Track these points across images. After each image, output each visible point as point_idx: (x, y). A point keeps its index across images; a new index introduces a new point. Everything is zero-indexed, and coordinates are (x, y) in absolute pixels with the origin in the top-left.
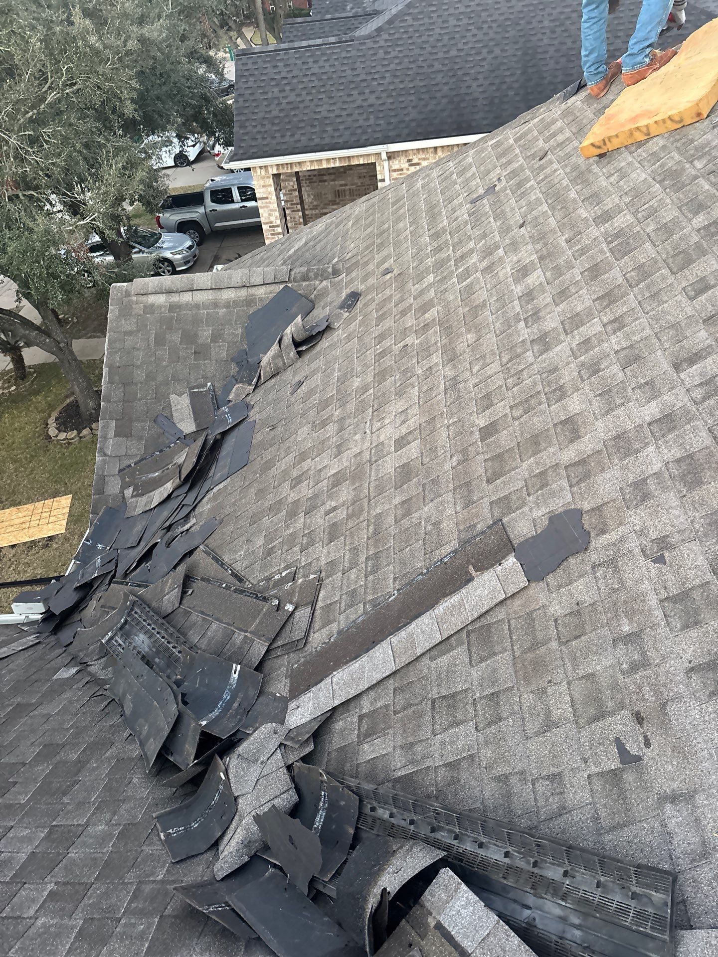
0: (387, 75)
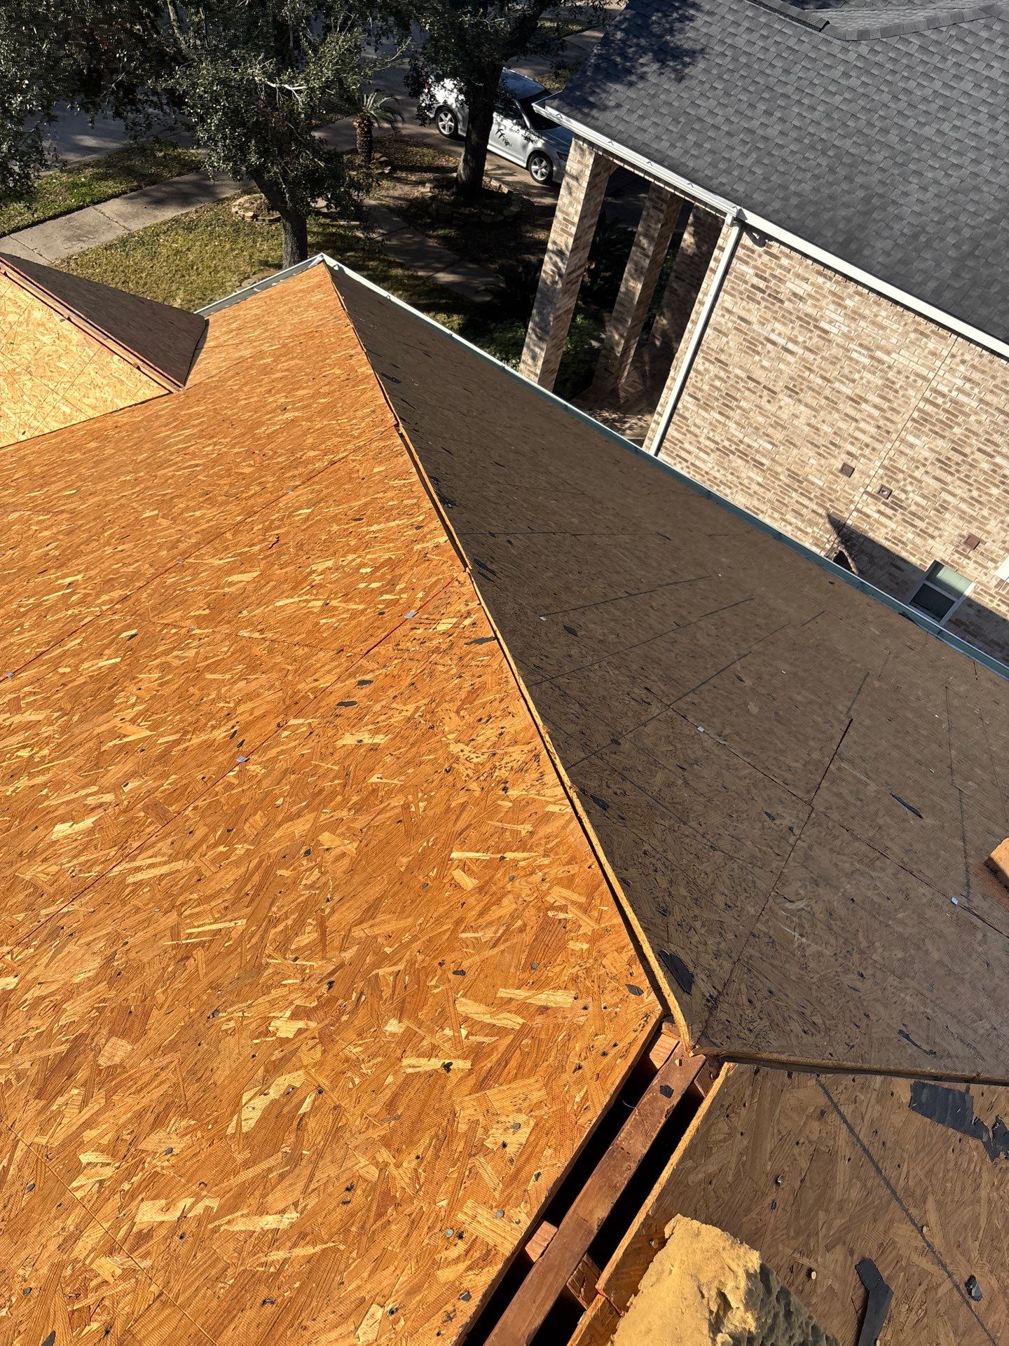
0: (820, 108)
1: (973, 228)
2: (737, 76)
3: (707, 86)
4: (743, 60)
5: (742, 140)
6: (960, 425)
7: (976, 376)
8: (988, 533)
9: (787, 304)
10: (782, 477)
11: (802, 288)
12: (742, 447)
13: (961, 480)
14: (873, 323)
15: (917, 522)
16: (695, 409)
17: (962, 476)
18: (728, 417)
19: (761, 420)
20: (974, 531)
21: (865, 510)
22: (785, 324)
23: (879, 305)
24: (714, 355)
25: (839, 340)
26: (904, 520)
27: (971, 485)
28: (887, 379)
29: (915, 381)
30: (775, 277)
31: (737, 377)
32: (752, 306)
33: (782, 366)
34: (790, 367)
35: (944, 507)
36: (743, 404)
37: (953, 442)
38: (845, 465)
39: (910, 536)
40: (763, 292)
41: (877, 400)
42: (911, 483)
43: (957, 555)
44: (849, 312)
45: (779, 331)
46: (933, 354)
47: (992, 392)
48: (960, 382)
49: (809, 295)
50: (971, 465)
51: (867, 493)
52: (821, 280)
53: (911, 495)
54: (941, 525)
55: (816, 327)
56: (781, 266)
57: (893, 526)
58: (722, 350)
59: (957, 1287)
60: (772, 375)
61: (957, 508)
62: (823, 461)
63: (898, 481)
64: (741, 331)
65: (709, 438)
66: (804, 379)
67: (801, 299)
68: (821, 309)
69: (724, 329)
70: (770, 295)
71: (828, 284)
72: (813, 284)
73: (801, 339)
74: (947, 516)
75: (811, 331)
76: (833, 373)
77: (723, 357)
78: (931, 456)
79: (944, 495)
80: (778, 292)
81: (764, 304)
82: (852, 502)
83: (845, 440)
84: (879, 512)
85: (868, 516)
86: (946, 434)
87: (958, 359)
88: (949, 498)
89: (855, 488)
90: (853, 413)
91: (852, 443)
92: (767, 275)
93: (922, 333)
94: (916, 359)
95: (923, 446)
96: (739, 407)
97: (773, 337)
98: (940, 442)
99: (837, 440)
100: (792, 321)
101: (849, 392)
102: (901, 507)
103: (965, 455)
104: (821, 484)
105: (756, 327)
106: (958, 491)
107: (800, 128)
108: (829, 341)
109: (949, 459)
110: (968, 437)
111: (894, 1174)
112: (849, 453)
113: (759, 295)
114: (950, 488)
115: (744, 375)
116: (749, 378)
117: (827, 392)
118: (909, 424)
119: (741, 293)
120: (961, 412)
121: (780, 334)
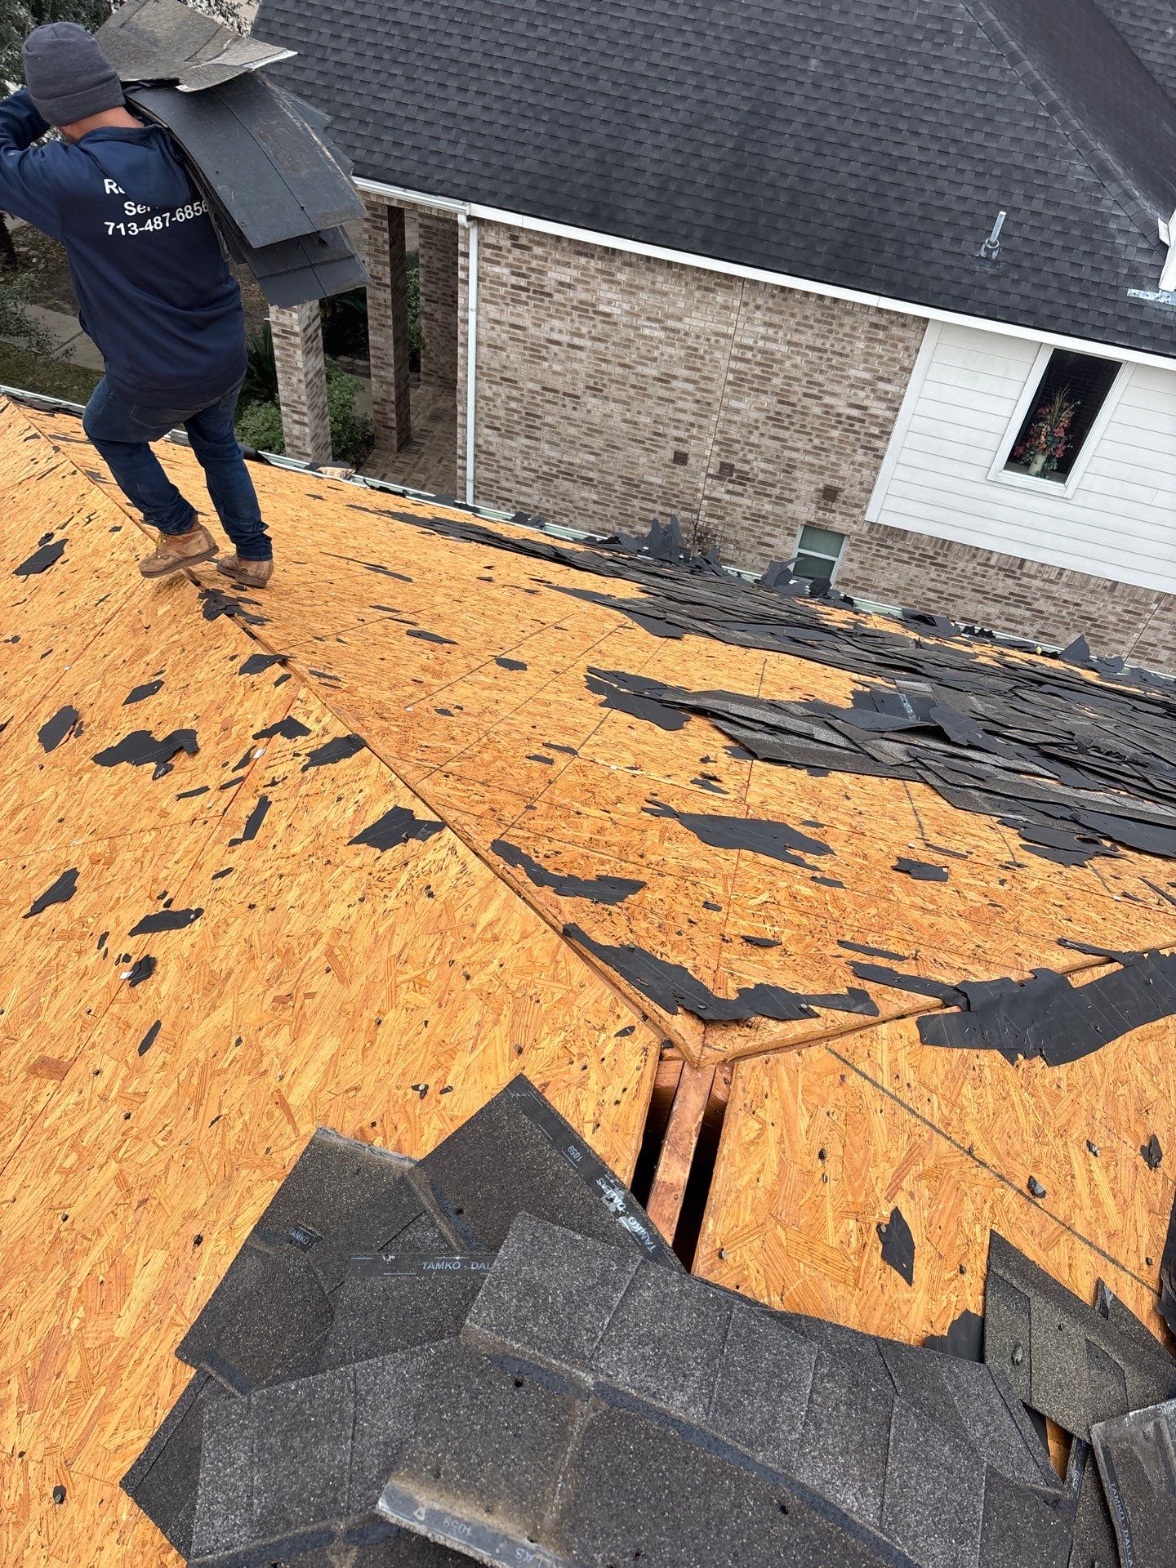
0: (517, 70)
1: (719, 161)
2: (412, 56)
3: (383, 76)
4: (413, 35)
5: (445, 127)
6: (777, 375)
7: (776, 319)
8: (843, 478)
9: (557, 297)
10: (617, 488)
11: (567, 275)
12: (563, 467)
13: (799, 432)
14: (653, 291)
15: (769, 490)
16: (499, 440)
17: (797, 427)
18: (537, 439)
19: (573, 431)
20: (829, 481)
21: (715, 494)
22: (562, 319)
23: (653, 271)
24: (498, 375)
25: (625, 319)
26: (756, 492)
27: (810, 434)
28: (689, 348)
29: (717, 341)
30: (533, 270)
31: (532, 392)
32: (520, 309)
33: (576, 366)
34: (583, 365)
35: (790, 468)
36: (549, 419)
37: (777, 394)
38: (676, 453)
39: (768, 507)
40: (527, 290)
41: (685, 373)
42: (751, 451)
43: (821, 513)
44: (625, 288)
45: (558, 328)
46: (726, 308)
47: (796, 331)
48: (762, 330)
49: (576, 280)
50: (802, 413)
51: (709, 476)
52: (583, 260)
53: (755, 463)
54: (795, 486)
55: (595, 312)
56: (536, 257)
57: (748, 502)
58: (505, 367)
59: (1020, 1192)
60: (569, 378)
61: (803, 463)
62: (653, 456)
63: (737, 453)
64: (519, 340)
65: (525, 469)
66: (603, 373)
67: (569, 286)
68: (595, 291)
69: (499, 343)
70: (535, 292)
71: (593, 263)
72: (576, 267)
73: (584, 330)
74: (797, 474)
75: (592, 319)
76: (631, 357)
77: (508, 374)
78: (762, 416)
79: (787, 454)
80: (542, 286)
81: (532, 303)
82: (697, 490)
83: (668, 425)
84: (728, 492)
85: (719, 501)
86: (767, 388)
87: (751, 306)
88: (794, 455)
89: (695, 475)
90: (666, 394)
91: (676, 427)
92: (524, 271)
93: (707, 289)
94: (710, 318)
95: (748, 407)
96: (545, 424)
97: (555, 336)
98: (763, 398)
99: (661, 429)
100: (568, 314)
101: (655, 373)
102: (748, 479)
103: (793, 405)
104: (659, 481)
105: (533, 330)
106: (799, 445)
107: (502, 98)
108: (615, 324)
109: (778, 413)
110: (789, 385)
111: (927, 1108)
112: (677, 439)
113: (524, 295)
114: (790, 444)
115: (538, 388)
116: (544, 389)
117: (632, 380)
118: (728, 389)
119: (503, 298)
120: (774, 361)
121: (560, 331)
